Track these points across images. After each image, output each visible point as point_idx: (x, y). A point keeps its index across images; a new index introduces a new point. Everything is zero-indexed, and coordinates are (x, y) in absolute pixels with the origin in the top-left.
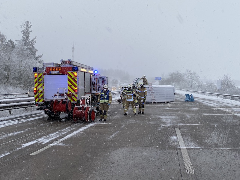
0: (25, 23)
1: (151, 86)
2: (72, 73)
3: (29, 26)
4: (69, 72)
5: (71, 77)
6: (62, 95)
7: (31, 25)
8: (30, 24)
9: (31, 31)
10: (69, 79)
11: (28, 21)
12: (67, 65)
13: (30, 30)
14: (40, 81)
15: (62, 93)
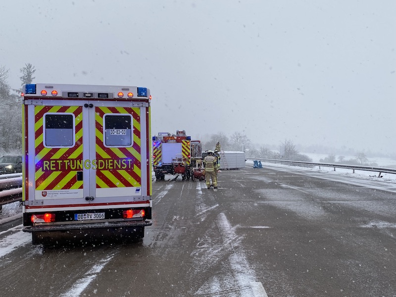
0: (26, 67)
1: (222, 152)
2: (186, 141)
3: (32, 71)
4: (183, 141)
5: (184, 144)
6: (180, 160)
7: (34, 70)
8: (33, 68)
9: (34, 78)
10: (183, 147)
11: (31, 64)
12: (181, 135)
13: (32, 77)
14: (158, 148)
15: (180, 158)
